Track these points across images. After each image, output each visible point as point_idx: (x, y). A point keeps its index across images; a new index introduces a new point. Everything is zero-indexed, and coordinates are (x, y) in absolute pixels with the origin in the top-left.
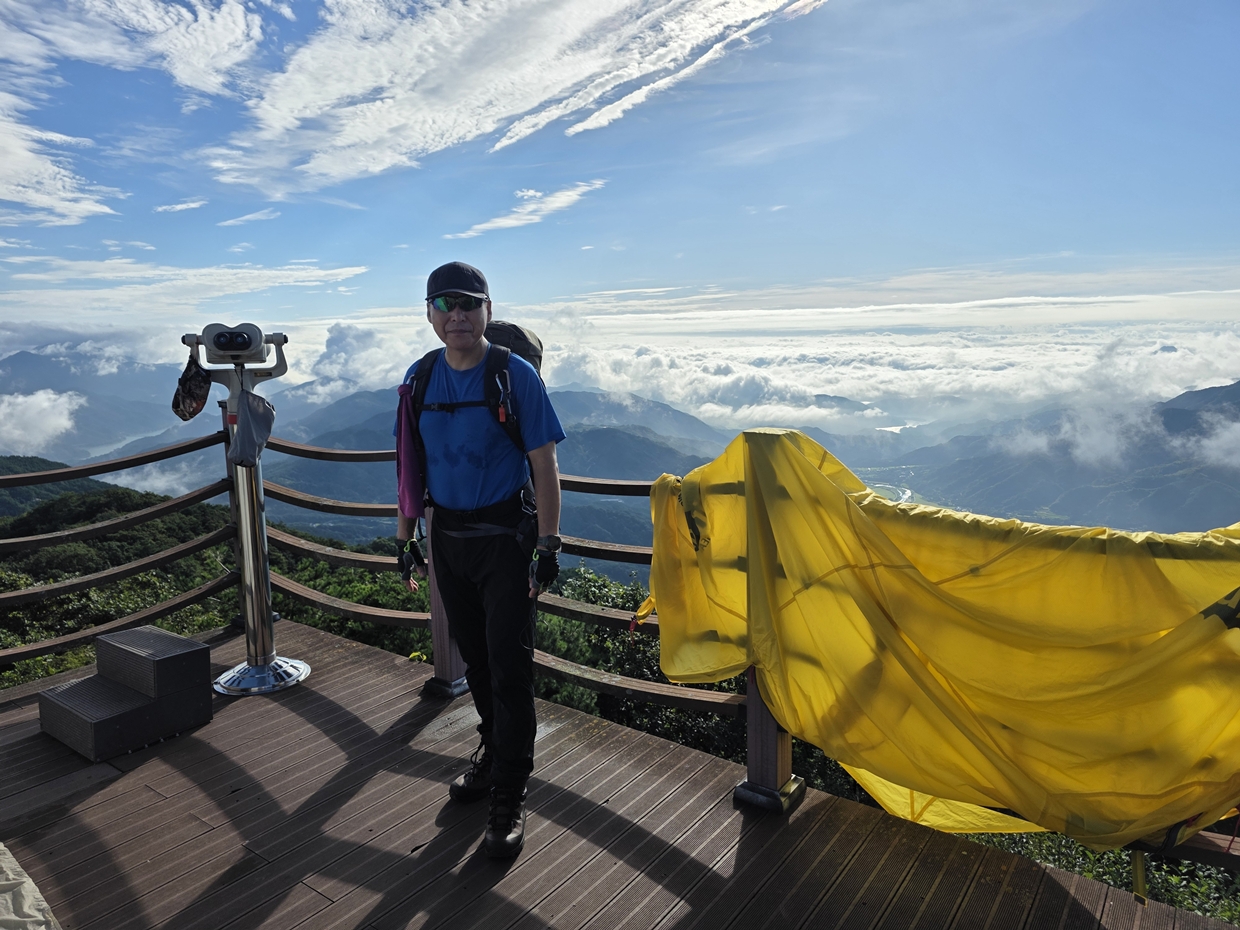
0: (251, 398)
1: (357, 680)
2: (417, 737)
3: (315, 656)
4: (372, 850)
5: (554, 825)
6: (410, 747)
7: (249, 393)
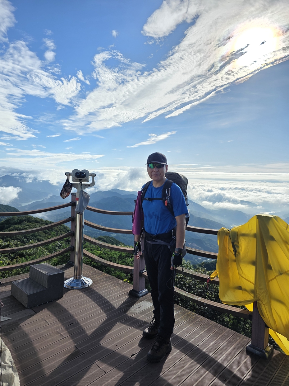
0: (83, 193)
1: (107, 287)
2: (129, 311)
3: (93, 277)
4: (118, 354)
5: (181, 352)
6: (127, 315)
7: (83, 191)
